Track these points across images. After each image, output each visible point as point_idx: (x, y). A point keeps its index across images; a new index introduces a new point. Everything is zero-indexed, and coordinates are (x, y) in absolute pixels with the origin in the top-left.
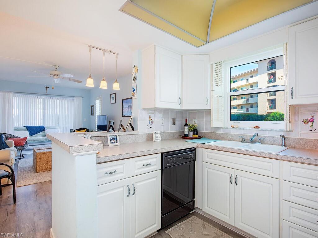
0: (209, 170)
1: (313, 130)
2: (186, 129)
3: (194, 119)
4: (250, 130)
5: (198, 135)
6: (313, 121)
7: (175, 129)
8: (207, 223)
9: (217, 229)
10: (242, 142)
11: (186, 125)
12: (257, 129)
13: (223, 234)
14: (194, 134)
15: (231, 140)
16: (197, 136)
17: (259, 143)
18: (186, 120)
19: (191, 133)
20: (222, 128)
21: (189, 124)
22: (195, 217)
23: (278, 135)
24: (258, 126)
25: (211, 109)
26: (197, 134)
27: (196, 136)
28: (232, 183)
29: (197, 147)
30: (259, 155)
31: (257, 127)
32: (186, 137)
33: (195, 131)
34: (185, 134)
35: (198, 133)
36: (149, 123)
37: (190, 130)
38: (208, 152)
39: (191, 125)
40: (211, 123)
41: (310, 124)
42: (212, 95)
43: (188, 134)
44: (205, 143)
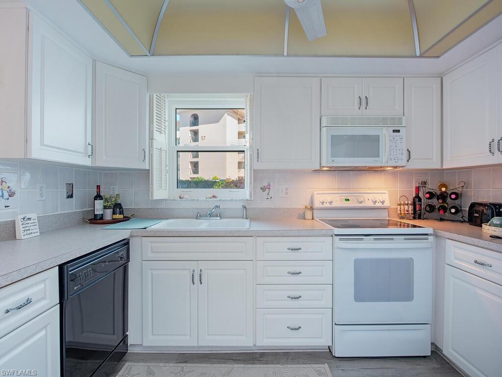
0: (155, 272)
1: (269, 198)
2: (99, 205)
3: (112, 187)
4: (206, 200)
5: (123, 214)
6: (269, 188)
7: (73, 207)
8: (152, 364)
9: (172, 365)
10: (197, 218)
11: (98, 197)
12: (214, 199)
13: (183, 368)
14: (114, 213)
15: (179, 218)
16: (122, 216)
17: (219, 218)
18: (98, 187)
19: (109, 212)
20: (166, 200)
21: (104, 196)
22: (130, 363)
23: (239, 206)
24: (215, 195)
25: (149, 170)
26: (121, 213)
27: (118, 216)
28: (194, 284)
29: (131, 236)
30: (231, 235)
31: (214, 197)
32: (96, 220)
33: (117, 207)
34: (96, 215)
35: (123, 211)
36: (2, 196)
37: (105, 207)
38: (151, 242)
39: (107, 196)
40: (150, 192)
41: (267, 191)
42: (151, 146)
43: (102, 215)
44: (145, 228)
